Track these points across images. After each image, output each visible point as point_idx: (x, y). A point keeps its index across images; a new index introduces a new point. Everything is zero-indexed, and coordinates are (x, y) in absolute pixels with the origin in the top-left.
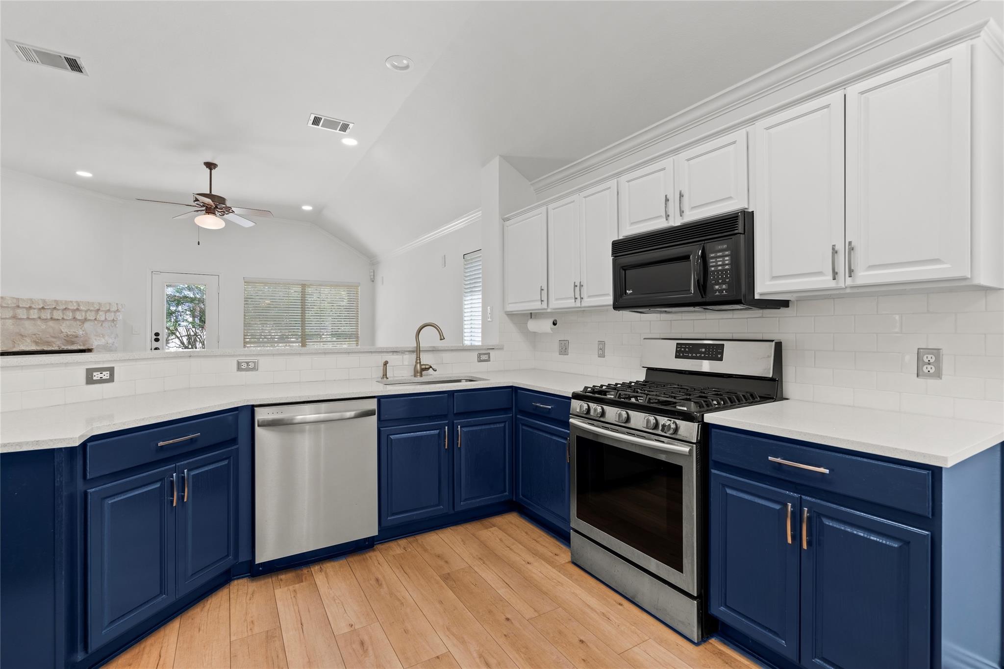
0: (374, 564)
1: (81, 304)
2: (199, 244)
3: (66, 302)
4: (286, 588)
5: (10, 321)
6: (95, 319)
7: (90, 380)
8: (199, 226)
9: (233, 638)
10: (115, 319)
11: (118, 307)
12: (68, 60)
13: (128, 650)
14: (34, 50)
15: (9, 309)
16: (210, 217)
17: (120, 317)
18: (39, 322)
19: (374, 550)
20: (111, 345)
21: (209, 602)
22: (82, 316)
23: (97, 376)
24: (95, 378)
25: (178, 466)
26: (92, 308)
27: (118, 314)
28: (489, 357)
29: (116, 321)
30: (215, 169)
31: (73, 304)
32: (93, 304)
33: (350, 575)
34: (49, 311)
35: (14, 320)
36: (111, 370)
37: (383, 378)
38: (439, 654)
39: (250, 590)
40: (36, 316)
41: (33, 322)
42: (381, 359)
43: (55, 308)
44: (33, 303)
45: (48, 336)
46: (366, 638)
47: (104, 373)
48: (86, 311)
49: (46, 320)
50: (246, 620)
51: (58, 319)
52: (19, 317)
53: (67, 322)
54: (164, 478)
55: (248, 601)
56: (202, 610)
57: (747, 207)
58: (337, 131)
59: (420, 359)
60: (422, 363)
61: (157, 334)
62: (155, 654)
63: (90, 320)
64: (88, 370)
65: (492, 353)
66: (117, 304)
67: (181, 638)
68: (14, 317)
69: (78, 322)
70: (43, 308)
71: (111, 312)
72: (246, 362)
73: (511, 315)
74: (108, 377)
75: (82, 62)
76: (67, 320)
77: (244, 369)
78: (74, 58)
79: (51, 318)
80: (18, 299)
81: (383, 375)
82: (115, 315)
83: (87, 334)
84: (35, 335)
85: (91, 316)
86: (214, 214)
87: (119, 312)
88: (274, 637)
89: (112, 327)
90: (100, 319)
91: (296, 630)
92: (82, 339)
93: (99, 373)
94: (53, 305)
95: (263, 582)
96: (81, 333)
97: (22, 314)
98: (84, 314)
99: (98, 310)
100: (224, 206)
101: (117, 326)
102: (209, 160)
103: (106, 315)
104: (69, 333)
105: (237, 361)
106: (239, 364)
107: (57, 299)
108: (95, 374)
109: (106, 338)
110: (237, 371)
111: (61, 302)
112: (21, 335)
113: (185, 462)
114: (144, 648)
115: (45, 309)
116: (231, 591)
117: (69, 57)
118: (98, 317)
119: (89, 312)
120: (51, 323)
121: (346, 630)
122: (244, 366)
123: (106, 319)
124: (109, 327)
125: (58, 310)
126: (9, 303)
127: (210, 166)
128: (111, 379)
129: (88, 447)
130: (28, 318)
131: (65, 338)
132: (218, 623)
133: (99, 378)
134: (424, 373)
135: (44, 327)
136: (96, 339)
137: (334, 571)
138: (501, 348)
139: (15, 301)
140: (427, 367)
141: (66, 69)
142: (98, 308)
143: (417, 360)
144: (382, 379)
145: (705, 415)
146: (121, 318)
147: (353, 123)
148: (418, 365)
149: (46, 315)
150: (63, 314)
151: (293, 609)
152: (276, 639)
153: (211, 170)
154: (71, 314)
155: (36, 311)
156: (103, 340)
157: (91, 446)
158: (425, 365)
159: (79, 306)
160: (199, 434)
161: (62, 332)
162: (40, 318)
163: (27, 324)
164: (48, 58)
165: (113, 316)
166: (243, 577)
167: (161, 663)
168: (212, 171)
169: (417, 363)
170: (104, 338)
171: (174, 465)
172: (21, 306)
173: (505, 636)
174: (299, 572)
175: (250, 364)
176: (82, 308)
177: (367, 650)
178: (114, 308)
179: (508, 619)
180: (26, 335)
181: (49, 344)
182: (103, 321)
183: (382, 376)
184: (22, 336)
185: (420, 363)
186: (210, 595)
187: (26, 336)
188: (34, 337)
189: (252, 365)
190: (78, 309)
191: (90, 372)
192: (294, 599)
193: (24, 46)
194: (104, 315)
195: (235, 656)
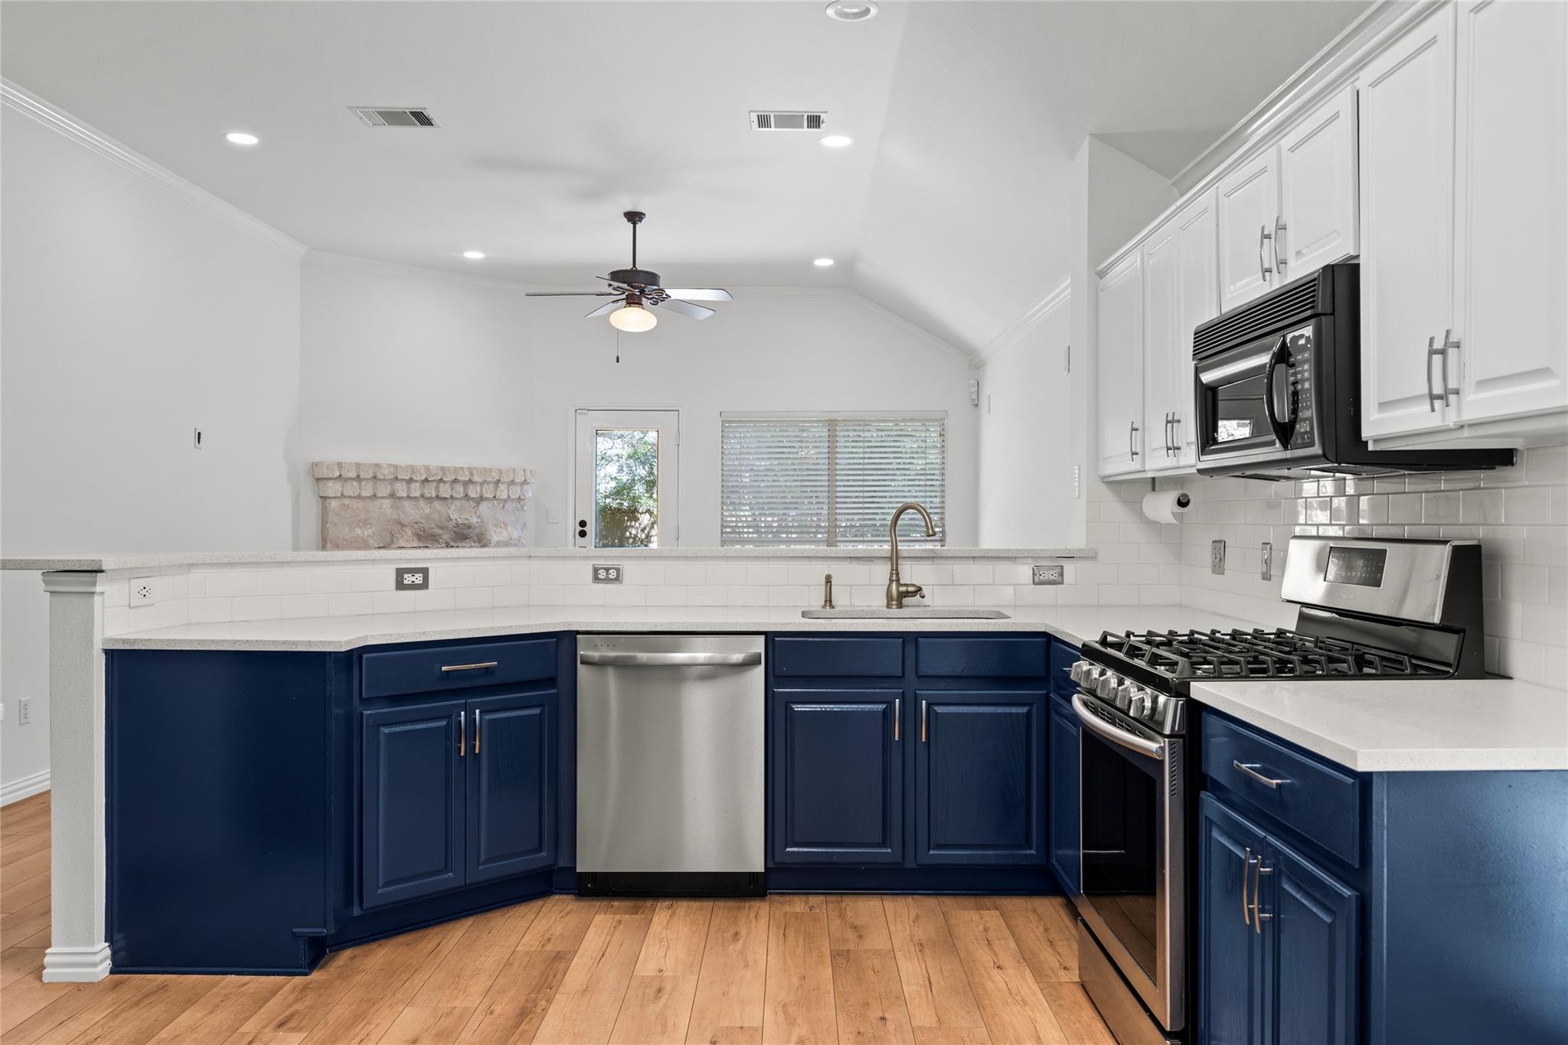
0: (749, 915)
1: (474, 472)
2: (618, 361)
3: (455, 469)
4: (612, 916)
5: (388, 501)
6: (495, 497)
7: (400, 585)
8: (618, 330)
9: (519, 948)
10: (522, 497)
11: (525, 476)
12: (414, 114)
13: (413, 932)
14: (378, 112)
15: (386, 483)
16: (634, 311)
17: (529, 493)
18: (422, 503)
19: (764, 900)
20: (516, 542)
21: (517, 908)
22: (477, 492)
23: (408, 579)
24: (406, 582)
25: (469, 703)
26: (489, 479)
27: (526, 487)
28: (1062, 575)
29: (523, 500)
30: (640, 221)
31: (464, 472)
32: (490, 470)
33: (704, 921)
34: (434, 484)
35: (393, 500)
36: (425, 572)
37: (825, 606)
38: (746, 1025)
39: (568, 909)
40: (417, 494)
41: (415, 503)
42: (821, 569)
43: (441, 479)
44: (414, 473)
45: (432, 526)
46: (668, 987)
47: (417, 575)
48: (482, 484)
49: (429, 500)
50: (543, 936)
51: (445, 498)
52: (398, 495)
53: (458, 503)
54: (451, 715)
55: (558, 919)
56: (502, 916)
57: (1352, 253)
58: (805, 129)
59: (897, 574)
60: (902, 582)
61: (583, 524)
62: (435, 942)
63: (487, 499)
64: (398, 570)
65: (1069, 569)
66: (524, 470)
67: (467, 935)
68: (392, 496)
69: (471, 502)
70: (426, 480)
71: (516, 484)
72: (605, 569)
73: (1114, 484)
74: (421, 582)
75: (429, 113)
76: (457, 499)
77: (603, 580)
78: (420, 111)
79: (437, 496)
80: (396, 467)
81: (826, 601)
82: (521, 490)
83: (483, 522)
84: (416, 523)
85: (488, 493)
86: (640, 304)
87: (528, 484)
88: (563, 959)
89: (518, 510)
90: (501, 497)
91: (592, 959)
92: (476, 530)
93: (410, 575)
94: (438, 475)
95: (588, 904)
96: (475, 520)
97: (401, 490)
98: (478, 489)
99: (498, 481)
100: (655, 287)
101: (525, 508)
102: (630, 208)
103: (508, 490)
104: (459, 520)
105: (593, 565)
106: (596, 570)
107: (444, 465)
108: (406, 576)
109: (510, 529)
110: (593, 582)
111: (449, 468)
112: (400, 523)
113: (479, 700)
114: (427, 935)
115: (429, 481)
116: (546, 905)
117: (414, 111)
118: (498, 493)
119: (485, 485)
120: (437, 505)
121: (651, 973)
122: (602, 574)
123: (509, 496)
124: (514, 510)
125: (445, 482)
126: (386, 473)
127: (634, 217)
128: (424, 585)
129: (364, 659)
130: (409, 497)
131: (455, 529)
132: (513, 931)
133: (410, 582)
134: (906, 601)
135: (428, 511)
136: (495, 532)
137: (687, 912)
138: (1091, 556)
139: (392, 470)
140: (911, 589)
141: (413, 124)
142: (497, 477)
143: (891, 574)
144: (822, 608)
145: (1191, 683)
146: (530, 495)
147: (826, 112)
148: (894, 585)
149: (430, 491)
150: (452, 489)
151: (603, 938)
152: (564, 961)
153: (634, 224)
154: (462, 490)
155: (418, 484)
156: (505, 534)
157: (368, 659)
158: (907, 585)
159: (472, 475)
160: (496, 663)
161: (451, 519)
162: (422, 496)
163: (407, 504)
164: (393, 117)
165: (519, 492)
166: (567, 894)
167: (437, 950)
168: (637, 226)
169: (891, 581)
170: (506, 529)
171: (464, 701)
172: (400, 477)
173: (859, 1033)
174: (640, 903)
175: (610, 572)
176: (476, 478)
177: (660, 997)
178: (520, 479)
179: (883, 1019)
180: (407, 524)
181: (434, 538)
182: (505, 501)
183: (823, 603)
184: (402, 525)
185: (898, 580)
186: (519, 903)
187: (406, 526)
188: (416, 526)
189: (613, 574)
190: (470, 481)
191: (400, 573)
192: (612, 929)
193: (367, 110)
194: (506, 490)
195: (512, 964)
